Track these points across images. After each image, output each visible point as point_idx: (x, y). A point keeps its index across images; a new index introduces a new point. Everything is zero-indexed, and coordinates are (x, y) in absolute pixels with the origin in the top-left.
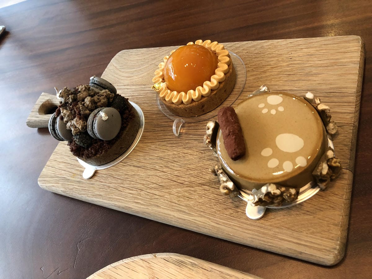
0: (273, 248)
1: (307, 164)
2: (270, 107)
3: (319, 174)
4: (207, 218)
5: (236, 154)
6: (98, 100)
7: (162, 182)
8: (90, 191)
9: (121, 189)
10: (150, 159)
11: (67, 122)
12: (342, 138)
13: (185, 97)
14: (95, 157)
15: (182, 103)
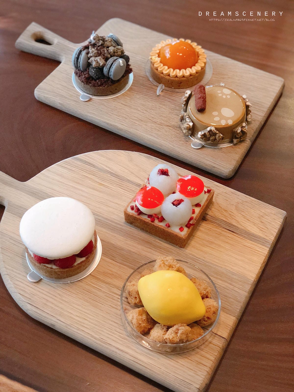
1: (232, 124)
2: (223, 94)
4: (168, 142)
5: (201, 107)
6: (116, 51)
7: (141, 118)
8: (85, 109)
10: (134, 103)
11: (91, 57)
13: (173, 73)
14: (99, 87)
15: (169, 75)
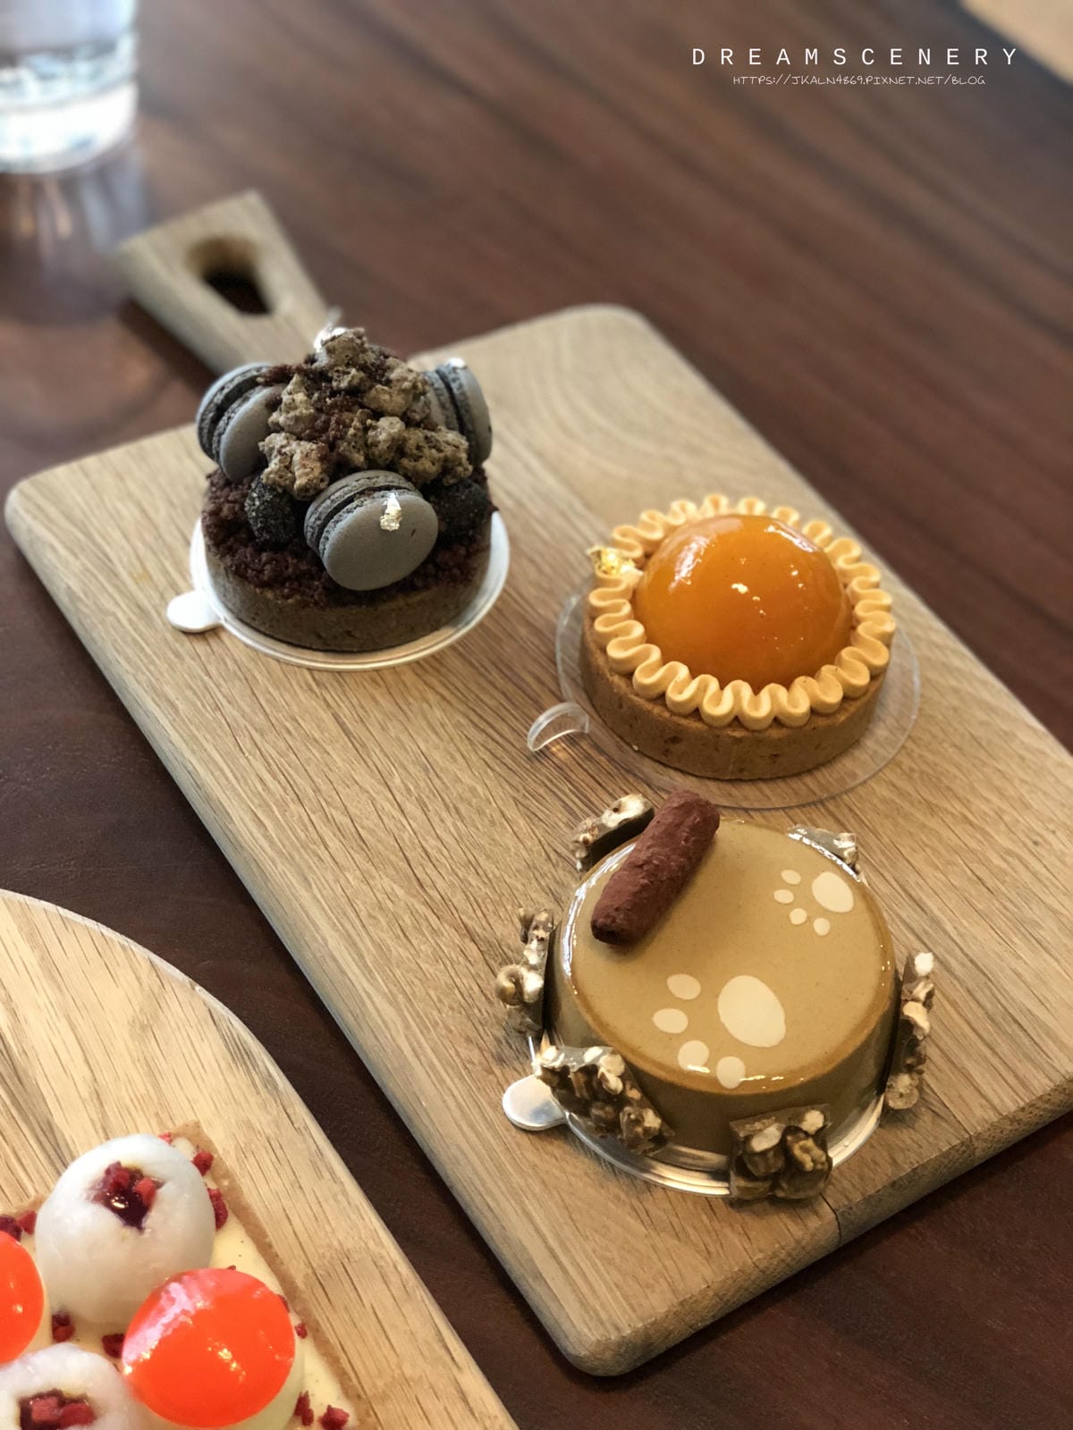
0: (489, 1215)
1: (736, 1089)
2: (804, 896)
3: (742, 1135)
7: (371, 832)
9: (246, 744)
12: (909, 1142)
13: (652, 670)
15: (629, 675)
